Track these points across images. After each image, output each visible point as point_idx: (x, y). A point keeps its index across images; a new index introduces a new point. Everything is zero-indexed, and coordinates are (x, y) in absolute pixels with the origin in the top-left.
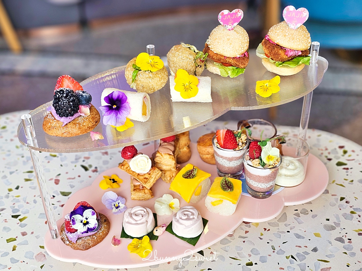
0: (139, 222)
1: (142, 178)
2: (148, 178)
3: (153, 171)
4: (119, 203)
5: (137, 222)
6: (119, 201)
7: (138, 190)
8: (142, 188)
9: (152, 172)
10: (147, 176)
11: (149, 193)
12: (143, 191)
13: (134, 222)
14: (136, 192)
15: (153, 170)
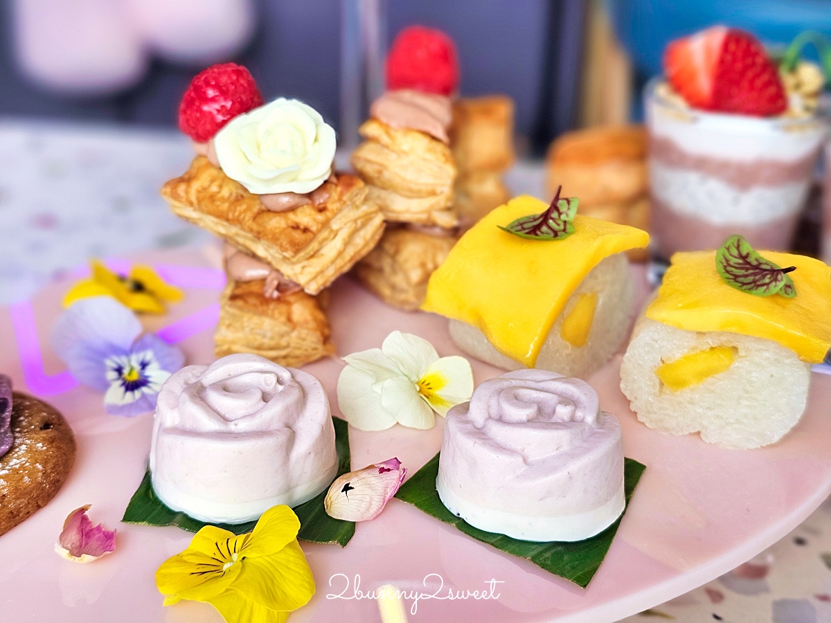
0: (243, 426)
1: (276, 223)
2: (314, 229)
3: (341, 195)
4: (144, 365)
5: (232, 427)
6: (149, 355)
7: (253, 300)
8: (276, 294)
9: (335, 196)
10: (306, 217)
11: (312, 325)
12: (283, 308)
13: (212, 425)
14: (241, 309)
15: (339, 189)
